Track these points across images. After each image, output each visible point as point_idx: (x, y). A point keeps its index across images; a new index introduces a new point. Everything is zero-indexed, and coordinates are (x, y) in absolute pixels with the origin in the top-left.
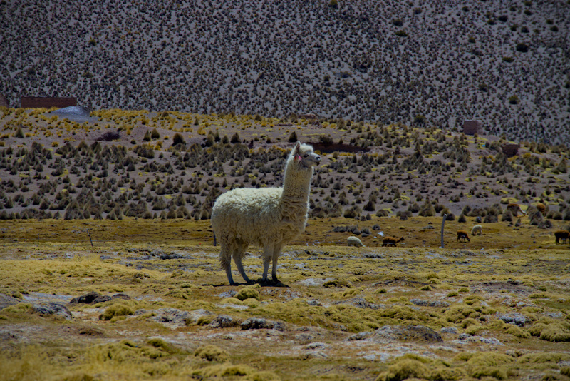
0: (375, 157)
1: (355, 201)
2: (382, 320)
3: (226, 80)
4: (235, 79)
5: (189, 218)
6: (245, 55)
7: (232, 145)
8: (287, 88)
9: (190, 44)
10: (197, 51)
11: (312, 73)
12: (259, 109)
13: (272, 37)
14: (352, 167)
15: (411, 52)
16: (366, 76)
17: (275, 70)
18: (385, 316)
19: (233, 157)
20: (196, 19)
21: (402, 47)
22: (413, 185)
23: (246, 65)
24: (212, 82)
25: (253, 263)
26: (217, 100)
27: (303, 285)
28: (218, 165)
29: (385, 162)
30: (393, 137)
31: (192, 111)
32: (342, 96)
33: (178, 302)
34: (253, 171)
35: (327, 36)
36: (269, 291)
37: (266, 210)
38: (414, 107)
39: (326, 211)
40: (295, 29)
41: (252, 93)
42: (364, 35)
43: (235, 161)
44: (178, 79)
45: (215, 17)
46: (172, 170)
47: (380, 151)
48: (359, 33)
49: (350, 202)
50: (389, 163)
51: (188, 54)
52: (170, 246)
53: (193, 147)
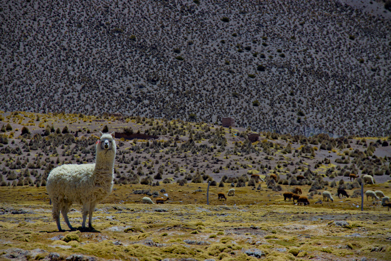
0: (162, 142)
1: (148, 172)
2: (164, 254)
3: (59, 90)
4: (65, 89)
5: (32, 186)
6: (72, 73)
7: (63, 135)
8: (101, 95)
9: (33, 65)
10: (38, 70)
11: (119, 85)
12: (82, 110)
13: (90, 61)
14: (146, 149)
15: (186, 71)
16: (155, 87)
17: (92, 83)
18: (166, 252)
19: (63, 143)
20: (38, 48)
21: (180, 68)
22: (188, 161)
23: (72, 80)
24: (49, 91)
25: (76, 216)
26: (53, 104)
27: (110, 231)
28: (53, 148)
29: (169, 145)
30: (174, 129)
31: (34, 111)
32: (139, 100)
33: (22, 244)
34: (77, 152)
35: (128, 60)
36: (86, 236)
37: (85, 179)
38: (188, 108)
39: (128, 180)
40: (107, 55)
41: (77, 99)
42: (154, 59)
43: (65, 146)
44: (25, 89)
45: (51, 47)
46: (21, 152)
47: (165, 138)
48: (151, 57)
49: (145, 174)
50: (172, 146)
51: (32, 72)
52: (18, 205)
53: (36, 136)
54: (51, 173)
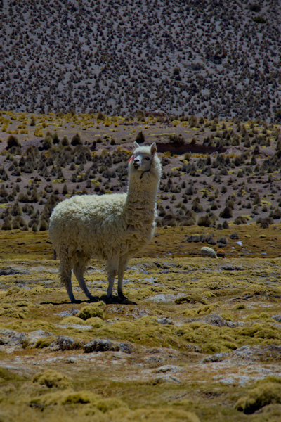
0: (232, 157)
1: (210, 207)
2: (241, 339)
3: (65, 75)
4: (75, 74)
5: (26, 230)
6: (85, 48)
7: (73, 147)
8: (133, 83)
9: (24, 36)
10: (32, 44)
11: (161, 65)
12: (102, 107)
13: (115, 27)
14: (206, 170)
15: (270, 40)
16: (220, 67)
17: (118, 64)
18: (244, 335)
19: (73, 161)
20: (31, 8)
21: (260, 35)
22: (274, 188)
23: (86, 58)
24: (49, 78)
25: (97, 278)
26: (55, 97)
27: (152, 302)
28: (57, 169)
29: (243, 163)
30: (251, 136)
31: (27, 110)
32: (193, 90)
33: (14, 322)
34: (96, 175)
35: (176, 24)
36: (115, 309)
37: (109, 218)
38: (274, 101)
39: (178, 219)
40: (141, 17)
41: (94, 90)
42: (218, 23)
43: (76, 165)
44: (11, 75)
45: (52, 6)
46: (7, 176)
47: (237, 151)
48: (212, 20)
49: (205, 209)
50: (248, 164)
51: (23, 47)
52: (4, 260)
53: (29, 150)
54: (55, 209)
